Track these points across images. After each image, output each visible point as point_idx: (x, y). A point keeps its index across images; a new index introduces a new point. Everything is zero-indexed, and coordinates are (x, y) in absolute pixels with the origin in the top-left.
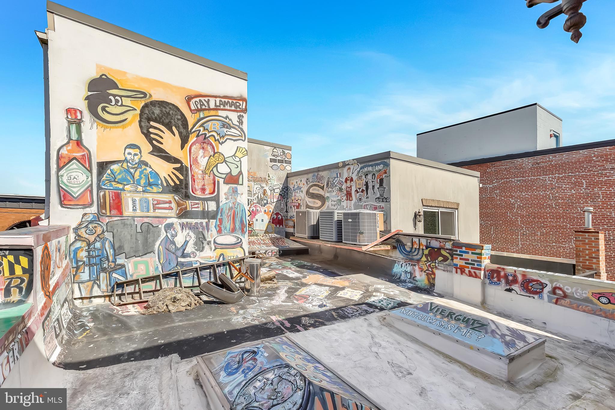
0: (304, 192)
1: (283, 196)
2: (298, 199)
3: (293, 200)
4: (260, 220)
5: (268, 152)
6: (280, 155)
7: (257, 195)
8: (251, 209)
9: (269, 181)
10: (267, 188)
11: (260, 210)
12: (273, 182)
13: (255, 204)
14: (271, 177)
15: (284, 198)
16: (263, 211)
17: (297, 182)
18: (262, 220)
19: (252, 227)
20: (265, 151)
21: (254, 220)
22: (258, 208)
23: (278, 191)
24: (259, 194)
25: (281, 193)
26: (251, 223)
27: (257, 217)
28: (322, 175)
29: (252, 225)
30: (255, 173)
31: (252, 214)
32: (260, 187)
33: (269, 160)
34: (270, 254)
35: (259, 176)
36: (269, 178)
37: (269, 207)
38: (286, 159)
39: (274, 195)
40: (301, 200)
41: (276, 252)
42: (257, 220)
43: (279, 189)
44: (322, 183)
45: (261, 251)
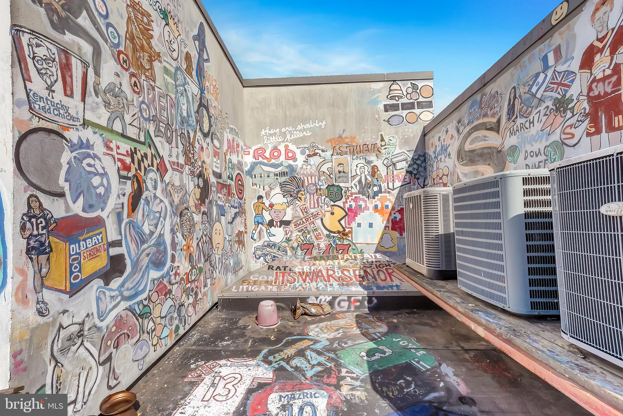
0: (454, 155)
1: (415, 175)
2: (444, 175)
3: (434, 179)
4: (365, 225)
5: (379, 93)
6: (405, 93)
7: (358, 178)
8: (347, 206)
9: (383, 148)
10: (379, 163)
11: (366, 205)
12: (391, 149)
13: (354, 196)
14: (387, 140)
15: (418, 179)
16: (371, 206)
17: (440, 137)
18: (371, 225)
19: (350, 239)
20: (374, 92)
21: (354, 225)
22: (361, 203)
23: (403, 165)
24: (363, 175)
25: (411, 169)
26: (347, 230)
27: (358, 219)
28: (493, 92)
29: (350, 235)
30: (353, 138)
31: (349, 213)
32: (363, 161)
33: (382, 108)
34: (345, 304)
35: (361, 142)
36: (383, 143)
37: (386, 199)
38: (421, 99)
39: (395, 173)
40: (447, 175)
41: (361, 302)
42: (359, 225)
43: (405, 162)
44: (493, 116)
45: (322, 298)
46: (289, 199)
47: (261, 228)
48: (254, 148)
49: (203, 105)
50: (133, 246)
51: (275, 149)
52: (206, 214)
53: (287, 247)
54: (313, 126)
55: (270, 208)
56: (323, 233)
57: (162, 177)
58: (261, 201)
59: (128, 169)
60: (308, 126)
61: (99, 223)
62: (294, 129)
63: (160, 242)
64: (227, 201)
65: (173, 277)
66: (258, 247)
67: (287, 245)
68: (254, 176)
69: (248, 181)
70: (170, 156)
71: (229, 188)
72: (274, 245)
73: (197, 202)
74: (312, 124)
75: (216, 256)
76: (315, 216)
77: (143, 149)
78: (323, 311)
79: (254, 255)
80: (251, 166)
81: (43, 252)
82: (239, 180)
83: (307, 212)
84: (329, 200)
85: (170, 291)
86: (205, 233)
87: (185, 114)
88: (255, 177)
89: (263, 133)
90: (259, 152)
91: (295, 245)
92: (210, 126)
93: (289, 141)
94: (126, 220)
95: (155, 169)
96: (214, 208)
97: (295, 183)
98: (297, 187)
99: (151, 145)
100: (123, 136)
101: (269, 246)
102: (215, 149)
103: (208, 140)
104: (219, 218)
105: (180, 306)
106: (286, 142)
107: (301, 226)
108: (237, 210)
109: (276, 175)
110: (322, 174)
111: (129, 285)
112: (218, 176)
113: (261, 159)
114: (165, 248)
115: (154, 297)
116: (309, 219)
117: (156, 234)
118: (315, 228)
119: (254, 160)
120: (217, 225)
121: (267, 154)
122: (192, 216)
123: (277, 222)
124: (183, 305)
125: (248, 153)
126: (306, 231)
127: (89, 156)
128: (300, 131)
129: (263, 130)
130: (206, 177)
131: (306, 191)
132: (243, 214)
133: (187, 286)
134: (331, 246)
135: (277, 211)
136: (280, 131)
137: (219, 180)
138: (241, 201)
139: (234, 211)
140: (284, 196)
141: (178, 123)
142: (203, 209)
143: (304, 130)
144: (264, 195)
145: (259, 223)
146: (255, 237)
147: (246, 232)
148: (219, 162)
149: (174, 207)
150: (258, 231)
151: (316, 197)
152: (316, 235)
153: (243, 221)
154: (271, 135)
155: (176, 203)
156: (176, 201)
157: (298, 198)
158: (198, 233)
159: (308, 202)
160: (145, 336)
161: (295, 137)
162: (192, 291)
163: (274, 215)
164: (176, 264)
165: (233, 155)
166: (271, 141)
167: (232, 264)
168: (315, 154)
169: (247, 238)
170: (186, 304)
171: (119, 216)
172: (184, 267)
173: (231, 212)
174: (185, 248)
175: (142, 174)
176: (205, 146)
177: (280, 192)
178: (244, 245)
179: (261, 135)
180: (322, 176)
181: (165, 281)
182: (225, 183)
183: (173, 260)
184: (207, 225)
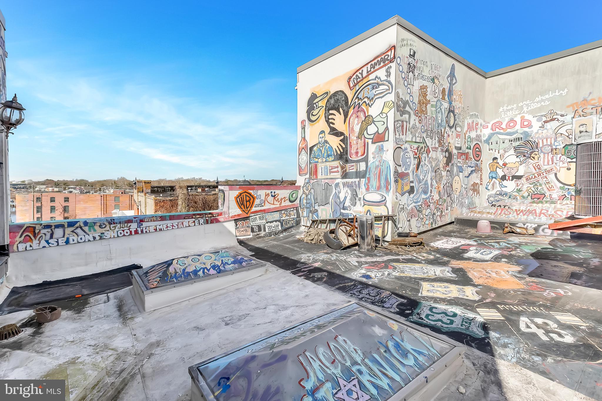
45: (530, 225)
46: (522, 159)
47: (494, 181)
48: (492, 123)
49: (451, 111)
50: (417, 184)
51: (512, 120)
52: (449, 171)
53: (518, 196)
54: (553, 96)
55: (503, 166)
56: (556, 186)
57: (428, 155)
58: (495, 161)
59: (416, 154)
60: (547, 96)
61: (407, 174)
62: (532, 102)
63: (426, 184)
64: (465, 163)
65: (431, 200)
66: (491, 195)
67: (518, 194)
68: (490, 144)
69: (485, 148)
70: (432, 145)
71: (467, 155)
72: (506, 194)
73: (444, 165)
74: (552, 94)
75: (455, 196)
76: (548, 172)
77: (422, 145)
78: (527, 232)
79: (487, 201)
80: (489, 136)
81: (397, 182)
82: (477, 148)
83: (539, 169)
84: (565, 158)
85: (429, 206)
86: (448, 182)
87: (440, 121)
88: (492, 144)
89: (501, 109)
90: (496, 125)
91: (526, 194)
92: (455, 120)
93: (526, 112)
94: (415, 174)
95: (425, 152)
96: (455, 168)
97: (529, 146)
98: (531, 148)
99: (424, 142)
100: (415, 142)
101: (500, 194)
102: (457, 133)
103: (453, 129)
104: (458, 173)
105: (433, 214)
106: (522, 113)
107: (533, 180)
108: (474, 169)
109: (511, 141)
110: (559, 136)
111: (415, 198)
112: (459, 149)
113: (497, 130)
114: (428, 186)
115: (423, 205)
116: (542, 174)
117: (425, 180)
118: (548, 181)
119: (492, 132)
120: (456, 178)
121: (504, 126)
122: (441, 172)
123: (509, 177)
124: (435, 214)
125: (487, 127)
126: (538, 184)
127: (406, 152)
128: (537, 102)
129: (501, 108)
130: (450, 151)
131: (540, 151)
132: (480, 172)
133: (437, 206)
134: (564, 196)
135: (510, 168)
136: (517, 106)
137: (459, 151)
138: (477, 163)
139: (470, 169)
140: (517, 156)
141: (436, 128)
142: (447, 169)
143: (543, 100)
144: (498, 157)
145: (493, 178)
146: (489, 188)
147: (481, 184)
148: (460, 140)
149: (433, 168)
150: (491, 183)
151: (550, 155)
152: (548, 187)
153: (479, 176)
154: (509, 110)
155: (433, 166)
156: (434, 165)
157: (531, 158)
158: (444, 181)
159: (542, 160)
160: (420, 219)
161: (532, 108)
162: (440, 210)
163: (506, 172)
164: (432, 194)
165: (472, 132)
166: (508, 115)
167: (467, 203)
168: (553, 120)
169: (482, 188)
170: (436, 214)
171: (413, 172)
172: (436, 197)
173: (468, 170)
174: (437, 188)
175: (421, 155)
176: (450, 133)
177: (514, 154)
178: (479, 193)
179: (499, 112)
180: (559, 137)
181: (428, 200)
182: (464, 152)
183: (431, 192)
184: (449, 177)
